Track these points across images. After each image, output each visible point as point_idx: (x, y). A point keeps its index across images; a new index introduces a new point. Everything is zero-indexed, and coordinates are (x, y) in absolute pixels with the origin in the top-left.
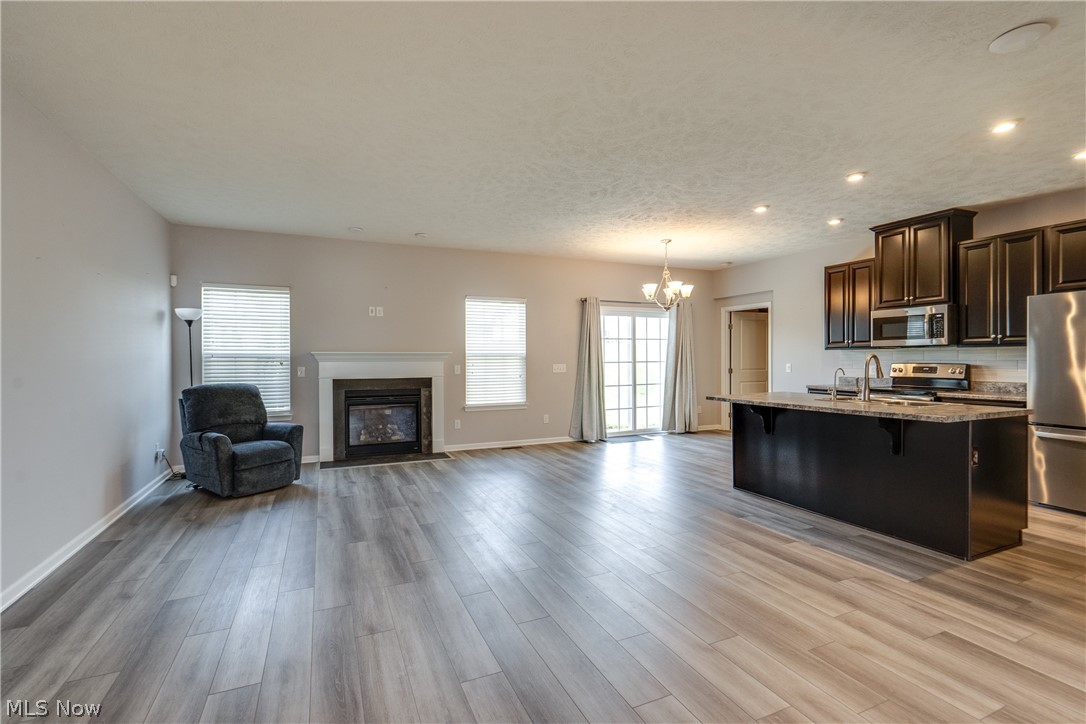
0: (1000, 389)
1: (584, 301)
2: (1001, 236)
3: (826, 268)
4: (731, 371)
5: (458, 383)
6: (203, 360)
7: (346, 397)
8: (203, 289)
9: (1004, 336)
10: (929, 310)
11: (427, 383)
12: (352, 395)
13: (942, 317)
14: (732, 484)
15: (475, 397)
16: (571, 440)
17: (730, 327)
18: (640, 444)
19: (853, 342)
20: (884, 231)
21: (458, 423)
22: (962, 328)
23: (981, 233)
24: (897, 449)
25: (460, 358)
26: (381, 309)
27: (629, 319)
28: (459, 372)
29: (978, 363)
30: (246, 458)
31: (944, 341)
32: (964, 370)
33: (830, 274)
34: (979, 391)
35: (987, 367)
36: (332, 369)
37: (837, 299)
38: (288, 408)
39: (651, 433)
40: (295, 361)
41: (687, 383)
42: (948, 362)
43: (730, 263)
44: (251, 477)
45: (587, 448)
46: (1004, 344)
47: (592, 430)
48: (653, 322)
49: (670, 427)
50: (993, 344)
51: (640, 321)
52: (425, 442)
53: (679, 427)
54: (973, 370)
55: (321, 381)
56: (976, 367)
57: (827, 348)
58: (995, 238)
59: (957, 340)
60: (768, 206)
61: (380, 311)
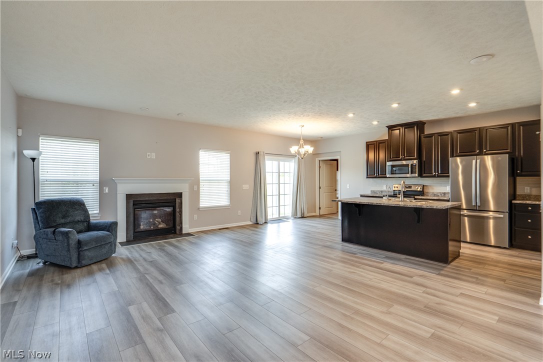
0: (435, 195)
1: (257, 153)
2: (437, 133)
3: (367, 142)
4: (320, 188)
5: (196, 195)
6: (40, 183)
7: (133, 204)
8: (40, 138)
9: (439, 173)
10: (410, 162)
11: (180, 195)
12: (137, 203)
13: (416, 165)
14: (341, 240)
15: (204, 203)
16: (251, 223)
17: (320, 167)
18: (282, 224)
19: (379, 175)
20: (391, 128)
21: (196, 217)
22: (424, 170)
23: (428, 131)
24: (418, 222)
25: (197, 182)
26: (154, 154)
27: (277, 162)
28: (196, 190)
29: (427, 184)
30: (87, 243)
31: (417, 175)
32: (422, 187)
33: (368, 145)
34: (427, 196)
35: (430, 186)
36: (125, 188)
37: (371, 156)
38: (98, 212)
39: (288, 218)
40: (102, 183)
41: (302, 194)
42: (416, 183)
43: (322, 138)
44: (89, 254)
45: (259, 226)
46: (438, 176)
47: (262, 217)
48: (287, 164)
49: (295, 216)
50: (434, 176)
51: (282, 163)
52: (178, 228)
53: (299, 215)
54: (425, 187)
55: (118, 195)
56: (426, 186)
57: (367, 178)
58: (435, 134)
59: (420, 175)
60: (354, 114)
61: (153, 156)
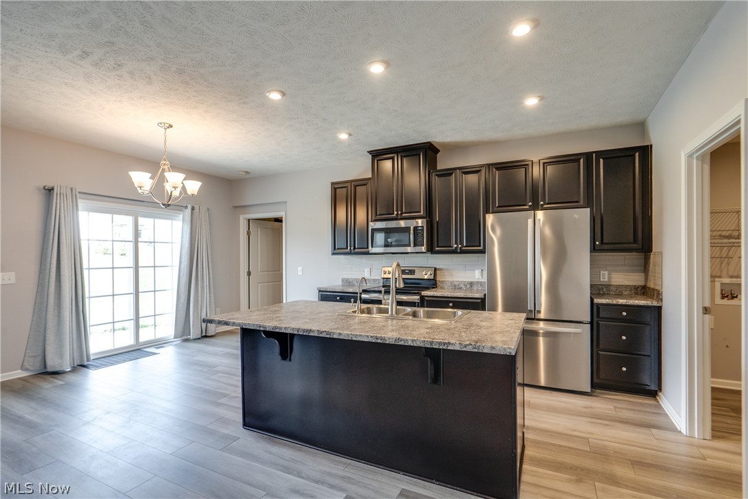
0: (455, 286)
1: (50, 191)
3: (332, 184)
4: (249, 273)
9: (463, 246)
10: (412, 224)
13: (423, 230)
17: (249, 233)
19: (355, 248)
20: (378, 155)
22: (436, 241)
27: (131, 218)
29: (441, 267)
31: (423, 249)
32: (433, 272)
33: (335, 189)
35: (447, 270)
37: (341, 214)
42: (422, 263)
43: (247, 172)
46: (462, 252)
48: (160, 223)
50: (454, 252)
51: (142, 221)
53: (194, 332)
54: (438, 272)
56: (440, 269)
57: (333, 254)
58: (456, 169)
59: (431, 250)
